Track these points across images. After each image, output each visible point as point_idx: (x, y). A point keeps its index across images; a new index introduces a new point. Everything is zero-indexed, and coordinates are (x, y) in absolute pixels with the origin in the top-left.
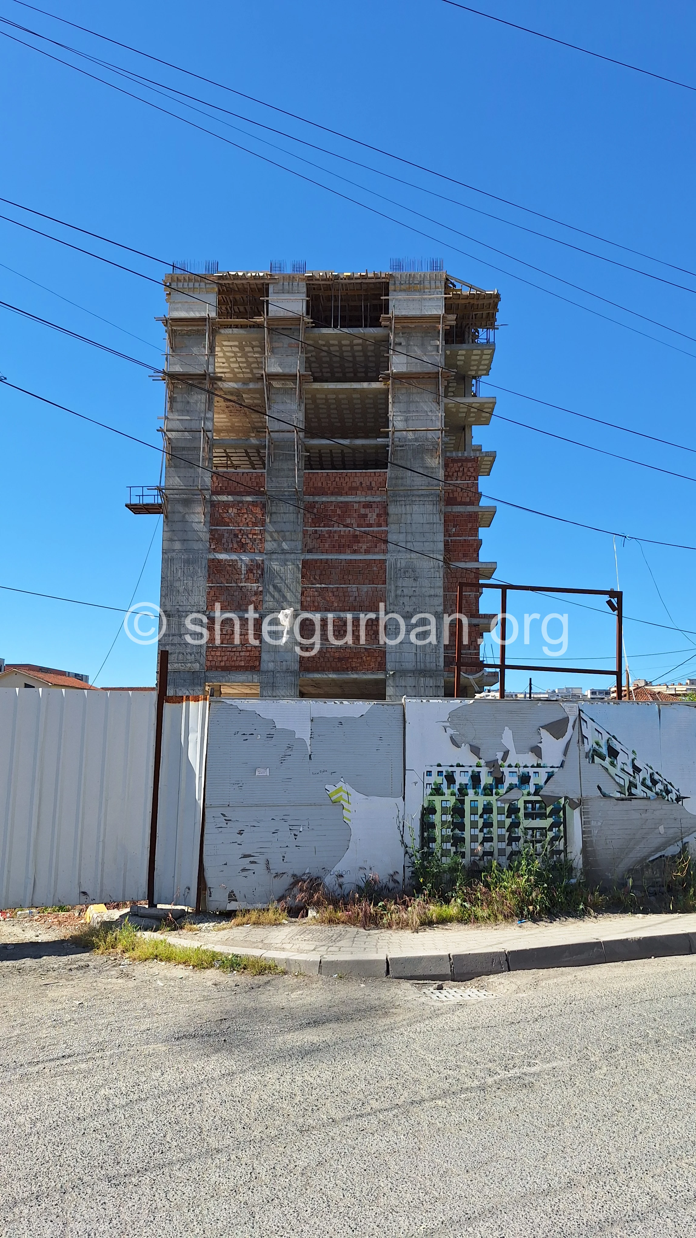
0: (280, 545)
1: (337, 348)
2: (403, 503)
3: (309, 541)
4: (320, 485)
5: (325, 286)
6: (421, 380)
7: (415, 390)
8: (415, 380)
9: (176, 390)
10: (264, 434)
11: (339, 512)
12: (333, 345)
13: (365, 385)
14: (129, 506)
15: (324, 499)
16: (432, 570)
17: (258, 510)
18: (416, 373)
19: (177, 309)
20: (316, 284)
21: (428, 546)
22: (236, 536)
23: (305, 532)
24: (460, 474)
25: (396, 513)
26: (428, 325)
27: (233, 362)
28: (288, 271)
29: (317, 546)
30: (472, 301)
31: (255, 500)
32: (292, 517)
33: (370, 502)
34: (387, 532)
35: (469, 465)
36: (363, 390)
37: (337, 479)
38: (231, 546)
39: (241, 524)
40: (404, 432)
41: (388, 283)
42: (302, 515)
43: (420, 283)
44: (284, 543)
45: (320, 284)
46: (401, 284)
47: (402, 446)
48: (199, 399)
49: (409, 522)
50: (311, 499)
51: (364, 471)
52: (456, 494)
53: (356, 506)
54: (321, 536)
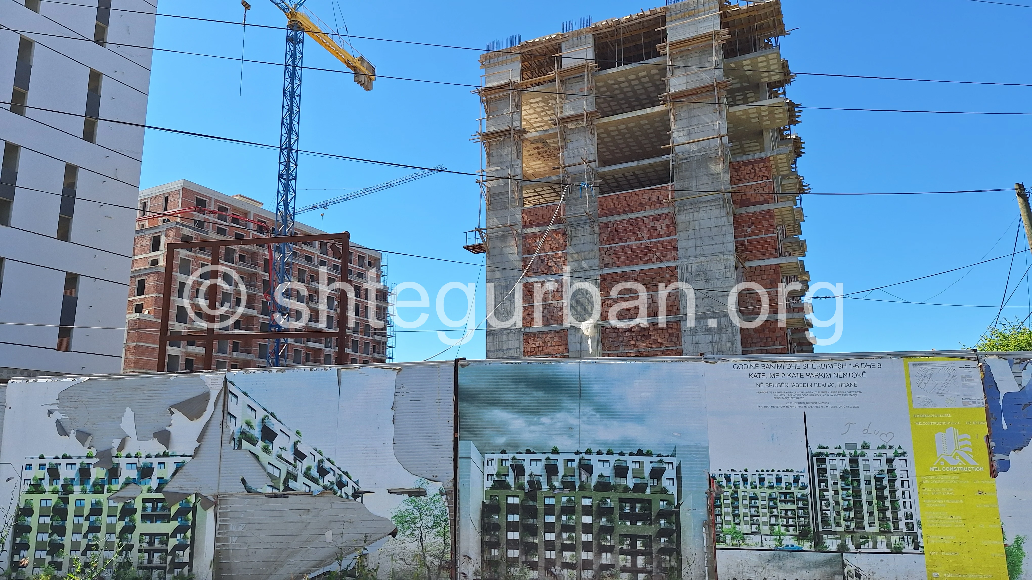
0: (579, 265)
1: (626, 84)
2: (690, 211)
3: (605, 257)
4: (612, 206)
5: (611, 33)
6: (699, 95)
7: (695, 105)
8: (694, 97)
9: (492, 147)
10: (558, 170)
11: (630, 228)
12: (622, 82)
13: (649, 111)
14: (467, 248)
15: (617, 218)
16: (724, 270)
17: (560, 237)
18: (692, 90)
19: (490, 82)
20: (603, 33)
21: (718, 248)
22: (543, 261)
23: (601, 250)
24: (752, 176)
25: (684, 221)
26: (704, 44)
27: (544, 116)
28: (578, 27)
29: (612, 261)
30: (752, 14)
31: (557, 228)
32: (589, 238)
33: (659, 215)
34: (676, 240)
35: (761, 165)
36: (647, 116)
37: (628, 199)
38: (539, 270)
39: (547, 251)
40: (687, 146)
41: (665, 16)
42: (598, 235)
43: (694, 9)
44: (583, 262)
45: (605, 32)
46: (676, 14)
47: (686, 159)
48: (508, 151)
49: (697, 228)
50: (605, 220)
51: (651, 187)
52: (749, 196)
53: (646, 220)
54: (616, 252)
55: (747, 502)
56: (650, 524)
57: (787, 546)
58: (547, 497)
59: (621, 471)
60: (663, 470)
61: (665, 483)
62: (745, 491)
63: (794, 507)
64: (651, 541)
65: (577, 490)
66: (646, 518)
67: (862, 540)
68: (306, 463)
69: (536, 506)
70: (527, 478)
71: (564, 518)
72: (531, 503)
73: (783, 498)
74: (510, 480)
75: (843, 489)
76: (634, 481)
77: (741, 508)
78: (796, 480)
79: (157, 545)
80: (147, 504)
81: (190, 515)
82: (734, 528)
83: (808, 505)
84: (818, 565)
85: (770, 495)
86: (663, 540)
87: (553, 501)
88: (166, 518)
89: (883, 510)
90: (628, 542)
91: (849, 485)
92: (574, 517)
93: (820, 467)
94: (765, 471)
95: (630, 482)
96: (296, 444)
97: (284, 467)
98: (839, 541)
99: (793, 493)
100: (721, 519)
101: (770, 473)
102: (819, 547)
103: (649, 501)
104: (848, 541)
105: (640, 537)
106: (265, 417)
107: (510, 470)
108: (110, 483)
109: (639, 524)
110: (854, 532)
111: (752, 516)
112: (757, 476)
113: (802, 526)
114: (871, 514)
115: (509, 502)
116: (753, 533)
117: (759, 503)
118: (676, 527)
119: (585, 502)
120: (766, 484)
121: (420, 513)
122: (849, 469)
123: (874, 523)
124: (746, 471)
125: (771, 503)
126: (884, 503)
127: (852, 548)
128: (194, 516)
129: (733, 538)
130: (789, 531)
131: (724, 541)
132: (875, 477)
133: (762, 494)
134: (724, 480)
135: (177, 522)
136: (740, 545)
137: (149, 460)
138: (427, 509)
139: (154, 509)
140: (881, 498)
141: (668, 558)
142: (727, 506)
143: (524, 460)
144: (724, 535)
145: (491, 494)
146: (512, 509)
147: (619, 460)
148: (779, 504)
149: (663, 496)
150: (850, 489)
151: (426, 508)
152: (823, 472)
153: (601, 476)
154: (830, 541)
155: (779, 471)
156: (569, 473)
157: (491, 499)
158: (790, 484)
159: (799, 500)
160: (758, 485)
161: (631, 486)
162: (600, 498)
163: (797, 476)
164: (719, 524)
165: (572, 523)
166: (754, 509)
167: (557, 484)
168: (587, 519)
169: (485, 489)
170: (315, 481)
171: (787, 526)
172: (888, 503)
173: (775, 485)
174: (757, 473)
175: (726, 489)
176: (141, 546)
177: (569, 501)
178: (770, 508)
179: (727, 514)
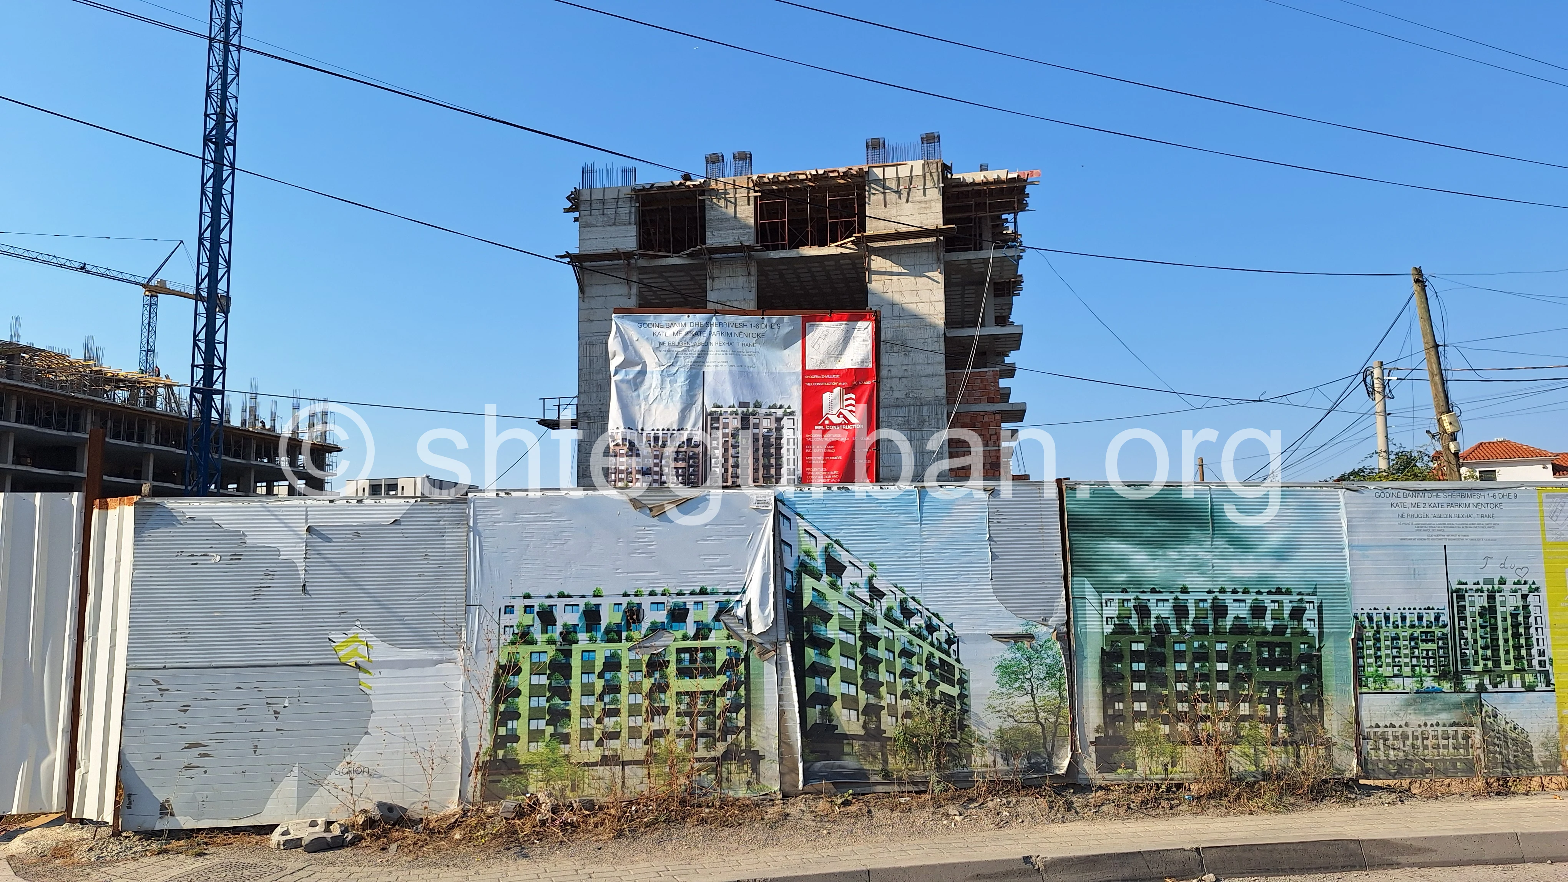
55: (1389, 643)
56: (1291, 670)
57: (1428, 688)
58: (1177, 642)
59: (1258, 611)
60: (1304, 610)
61: (1306, 625)
62: (1388, 631)
63: (1435, 646)
64: (1291, 688)
65: (1210, 634)
66: (1285, 663)
67: (1499, 679)
68: (885, 603)
69: (1164, 653)
70: (1153, 622)
71: (1197, 665)
72: (1159, 650)
73: (1424, 637)
74: (1134, 622)
75: (1481, 627)
76: (1272, 623)
77: (1383, 649)
78: (1437, 618)
79: (700, 706)
80: (682, 655)
81: (742, 667)
82: (1377, 671)
83: (1448, 644)
84: (1458, 706)
85: (1412, 634)
86: (1304, 687)
87: (1183, 647)
88: (709, 672)
89: (1517, 647)
90: (1267, 690)
91: (1487, 622)
92: (1207, 664)
93: (1460, 604)
94: (1407, 609)
95: (1269, 623)
96: (870, 579)
97: (859, 608)
98: (1478, 681)
99: (1434, 632)
100: (1364, 662)
101: (1412, 611)
102: (1459, 687)
103: (1289, 644)
104: (1486, 681)
105: (1280, 684)
106: (829, 544)
107: (1133, 612)
108: (628, 629)
109: (1278, 670)
110: (1490, 671)
111: (1394, 657)
112: (1399, 615)
113: (1443, 665)
114: (1507, 652)
115: (1133, 649)
116: (1395, 676)
117: (1401, 643)
118: (1318, 672)
119: (1220, 647)
120: (1408, 624)
121: (1030, 663)
122: (1486, 605)
123: (1510, 661)
124: (1388, 609)
125: (1413, 643)
126: (1519, 641)
127: (1490, 688)
128: (747, 668)
129: (1375, 682)
130: (1429, 672)
131: (1366, 685)
132: (1511, 614)
133: (1404, 634)
134: (1367, 620)
135: (725, 676)
136: (1382, 689)
137: (681, 599)
138: (1038, 657)
139: (693, 661)
140: (1517, 635)
141: (1309, 705)
142: (1369, 648)
143: (1149, 600)
144: (1367, 679)
145: (1110, 639)
146: (1137, 656)
147: (1256, 599)
148: (1420, 644)
149: (1304, 639)
150: (1487, 626)
151: (1036, 655)
152: (1462, 609)
153: (1237, 618)
154: (1469, 681)
155: (1420, 609)
156: (1201, 614)
157: (1112, 646)
158: (1431, 622)
159: (1439, 639)
160: (1400, 625)
161: (1270, 628)
162: (1236, 643)
163: (1438, 613)
164: (1361, 666)
165: (1205, 670)
166: (1396, 650)
167: (1188, 628)
168: (1223, 667)
169: (1105, 634)
170: (899, 624)
171: (1428, 667)
172: (1522, 641)
173: (1417, 624)
174: (1399, 612)
175: (1368, 629)
176: (679, 708)
177: (1202, 646)
178: (1413, 648)
179: (1369, 656)
